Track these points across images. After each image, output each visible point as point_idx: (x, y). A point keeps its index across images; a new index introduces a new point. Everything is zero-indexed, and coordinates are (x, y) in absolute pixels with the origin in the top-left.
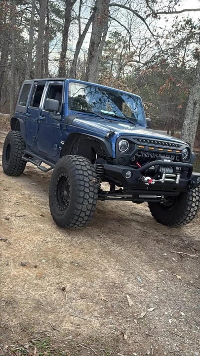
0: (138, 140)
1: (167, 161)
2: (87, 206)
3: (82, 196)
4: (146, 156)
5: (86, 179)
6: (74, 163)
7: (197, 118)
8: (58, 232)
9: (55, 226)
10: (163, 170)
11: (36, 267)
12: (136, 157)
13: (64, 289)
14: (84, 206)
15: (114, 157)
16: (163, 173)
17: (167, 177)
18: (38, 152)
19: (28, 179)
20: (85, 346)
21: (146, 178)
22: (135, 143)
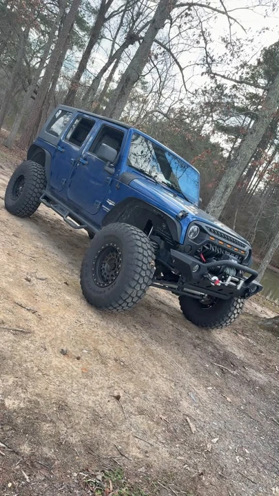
0: (210, 230)
1: (234, 261)
2: (138, 291)
3: (137, 279)
4: (213, 250)
5: (145, 260)
6: (133, 237)
7: (224, 203)
8: (90, 312)
9: (84, 302)
10: (228, 271)
11: (78, 358)
12: (204, 248)
13: (118, 398)
14: (135, 291)
15: (181, 242)
16: (229, 275)
17: (232, 281)
18: (66, 200)
19: (34, 225)
20: (164, 485)
21: (215, 278)
22: (206, 233)
